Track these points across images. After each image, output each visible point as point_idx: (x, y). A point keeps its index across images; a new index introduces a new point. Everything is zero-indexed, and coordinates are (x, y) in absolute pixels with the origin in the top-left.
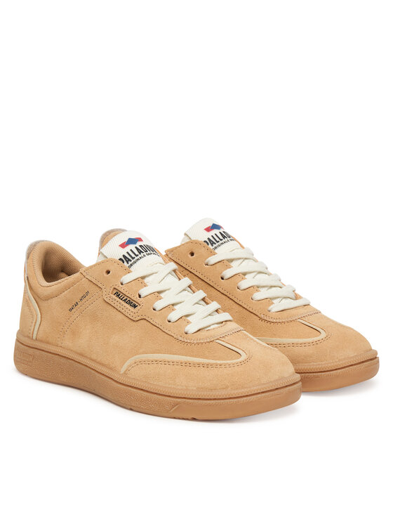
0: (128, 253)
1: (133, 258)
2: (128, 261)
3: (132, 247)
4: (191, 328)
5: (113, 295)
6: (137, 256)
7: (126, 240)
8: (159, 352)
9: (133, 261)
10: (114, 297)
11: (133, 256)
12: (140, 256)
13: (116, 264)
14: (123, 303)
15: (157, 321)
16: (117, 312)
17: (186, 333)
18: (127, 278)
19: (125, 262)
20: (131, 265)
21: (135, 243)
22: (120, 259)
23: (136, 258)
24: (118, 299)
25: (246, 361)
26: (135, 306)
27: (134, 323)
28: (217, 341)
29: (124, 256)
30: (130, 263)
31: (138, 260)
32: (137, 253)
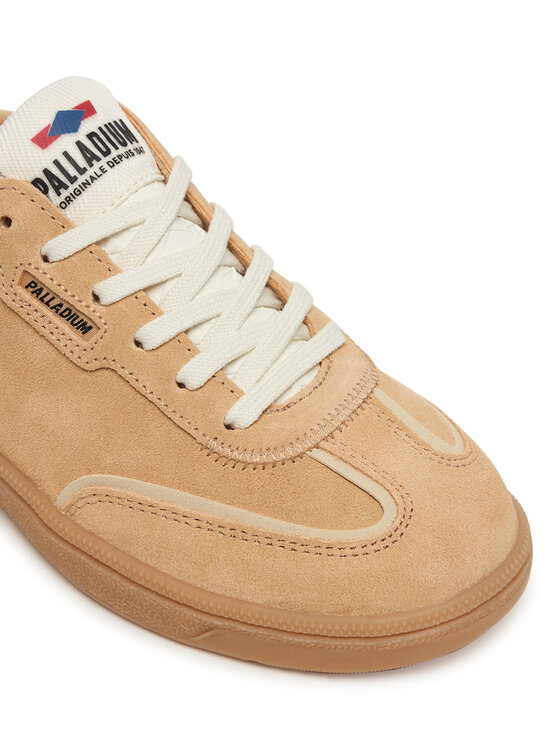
0: (56, 163)
1: (73, 180)
2: (59, 187)
3: (67, 143)
4: (242, 413)
5: (21, 291)
6: (82, 171)
7: (48, 119)
8: (143, 475)
9: (72, 188)
10: (27, 295)
11: (73, 172)
12: (90, 172)
13: (25, 202)
14: (50, 314)
15: (148, 383)
16: (36, 336)
17: (229, 427)
18: (61, 246)
19: (52, 192)
20: (68, 200)
21: (74, 129)
22: (36, 182)
23: (82, 179)
24: (37, 304)
25: (407, 516)
26: (84, 328)
27: (85, 375)
28: (316, 453)
29: (46, 172)
30: (65, 193)
31: (86, 184)
32: (82, 163)
